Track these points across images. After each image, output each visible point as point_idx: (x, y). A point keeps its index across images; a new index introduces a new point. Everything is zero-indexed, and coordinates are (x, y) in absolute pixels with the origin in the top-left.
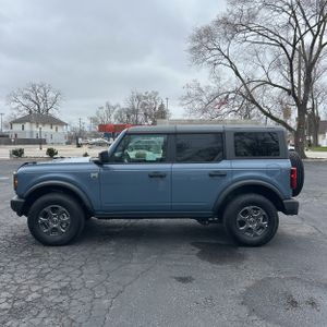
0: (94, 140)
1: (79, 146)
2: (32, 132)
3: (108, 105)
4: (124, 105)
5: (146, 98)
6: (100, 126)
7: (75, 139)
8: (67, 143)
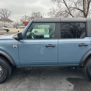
0: (21, 27)
1: (17, 28)
2: (3, 24)
3: (25, 16)
4: (30, 16)
5: (36, 14)
6: (23, 22)
7: (16, 26)
8: (14, 27)
